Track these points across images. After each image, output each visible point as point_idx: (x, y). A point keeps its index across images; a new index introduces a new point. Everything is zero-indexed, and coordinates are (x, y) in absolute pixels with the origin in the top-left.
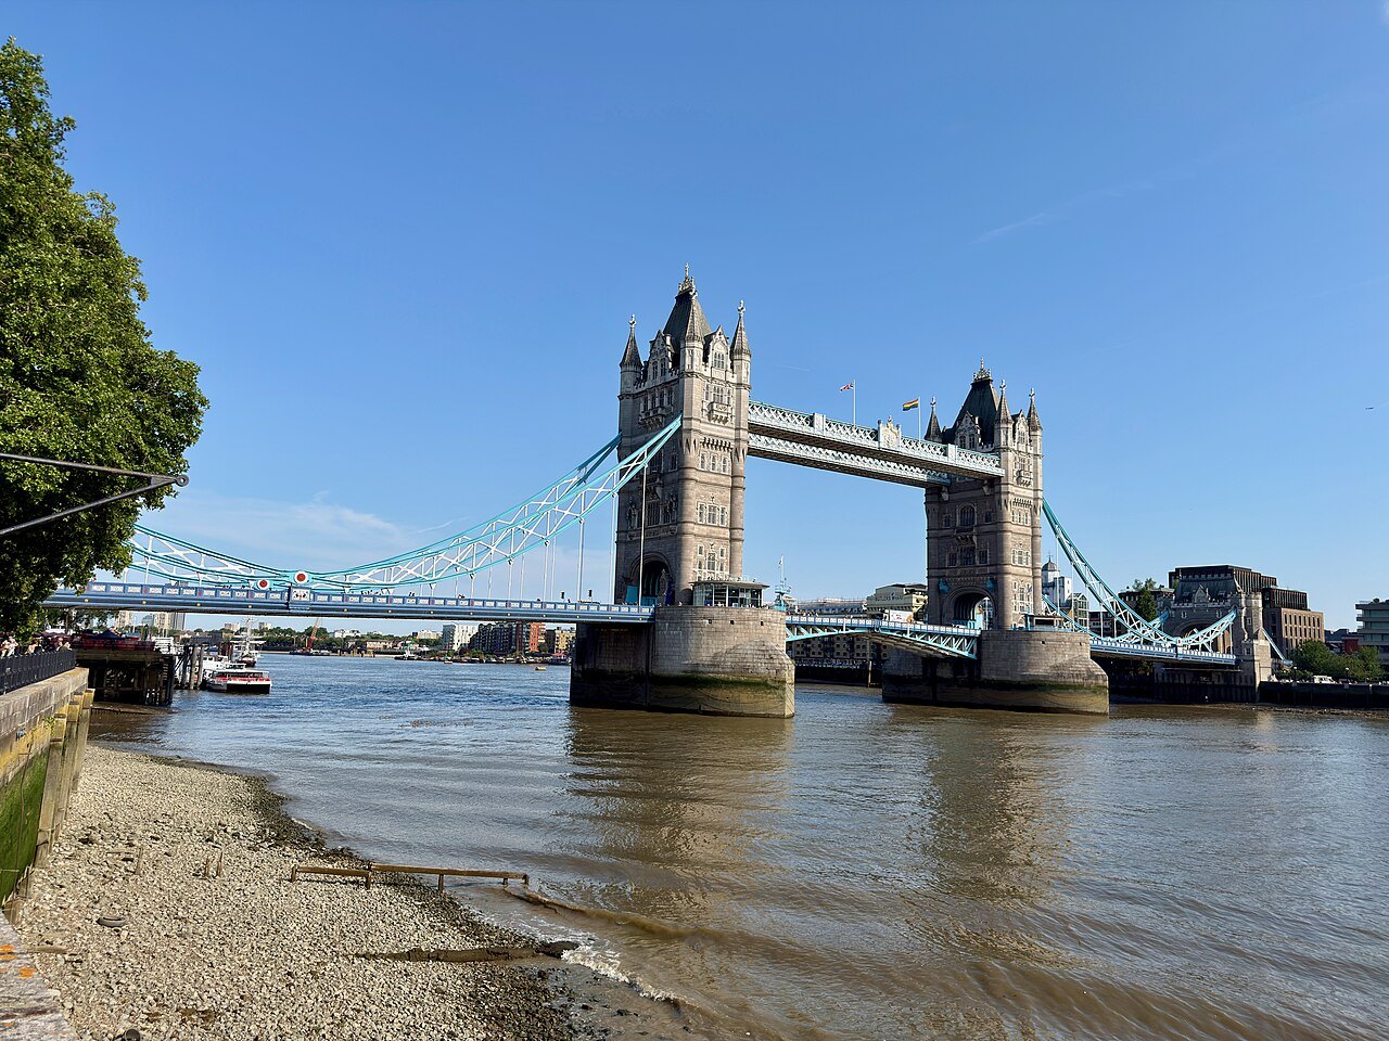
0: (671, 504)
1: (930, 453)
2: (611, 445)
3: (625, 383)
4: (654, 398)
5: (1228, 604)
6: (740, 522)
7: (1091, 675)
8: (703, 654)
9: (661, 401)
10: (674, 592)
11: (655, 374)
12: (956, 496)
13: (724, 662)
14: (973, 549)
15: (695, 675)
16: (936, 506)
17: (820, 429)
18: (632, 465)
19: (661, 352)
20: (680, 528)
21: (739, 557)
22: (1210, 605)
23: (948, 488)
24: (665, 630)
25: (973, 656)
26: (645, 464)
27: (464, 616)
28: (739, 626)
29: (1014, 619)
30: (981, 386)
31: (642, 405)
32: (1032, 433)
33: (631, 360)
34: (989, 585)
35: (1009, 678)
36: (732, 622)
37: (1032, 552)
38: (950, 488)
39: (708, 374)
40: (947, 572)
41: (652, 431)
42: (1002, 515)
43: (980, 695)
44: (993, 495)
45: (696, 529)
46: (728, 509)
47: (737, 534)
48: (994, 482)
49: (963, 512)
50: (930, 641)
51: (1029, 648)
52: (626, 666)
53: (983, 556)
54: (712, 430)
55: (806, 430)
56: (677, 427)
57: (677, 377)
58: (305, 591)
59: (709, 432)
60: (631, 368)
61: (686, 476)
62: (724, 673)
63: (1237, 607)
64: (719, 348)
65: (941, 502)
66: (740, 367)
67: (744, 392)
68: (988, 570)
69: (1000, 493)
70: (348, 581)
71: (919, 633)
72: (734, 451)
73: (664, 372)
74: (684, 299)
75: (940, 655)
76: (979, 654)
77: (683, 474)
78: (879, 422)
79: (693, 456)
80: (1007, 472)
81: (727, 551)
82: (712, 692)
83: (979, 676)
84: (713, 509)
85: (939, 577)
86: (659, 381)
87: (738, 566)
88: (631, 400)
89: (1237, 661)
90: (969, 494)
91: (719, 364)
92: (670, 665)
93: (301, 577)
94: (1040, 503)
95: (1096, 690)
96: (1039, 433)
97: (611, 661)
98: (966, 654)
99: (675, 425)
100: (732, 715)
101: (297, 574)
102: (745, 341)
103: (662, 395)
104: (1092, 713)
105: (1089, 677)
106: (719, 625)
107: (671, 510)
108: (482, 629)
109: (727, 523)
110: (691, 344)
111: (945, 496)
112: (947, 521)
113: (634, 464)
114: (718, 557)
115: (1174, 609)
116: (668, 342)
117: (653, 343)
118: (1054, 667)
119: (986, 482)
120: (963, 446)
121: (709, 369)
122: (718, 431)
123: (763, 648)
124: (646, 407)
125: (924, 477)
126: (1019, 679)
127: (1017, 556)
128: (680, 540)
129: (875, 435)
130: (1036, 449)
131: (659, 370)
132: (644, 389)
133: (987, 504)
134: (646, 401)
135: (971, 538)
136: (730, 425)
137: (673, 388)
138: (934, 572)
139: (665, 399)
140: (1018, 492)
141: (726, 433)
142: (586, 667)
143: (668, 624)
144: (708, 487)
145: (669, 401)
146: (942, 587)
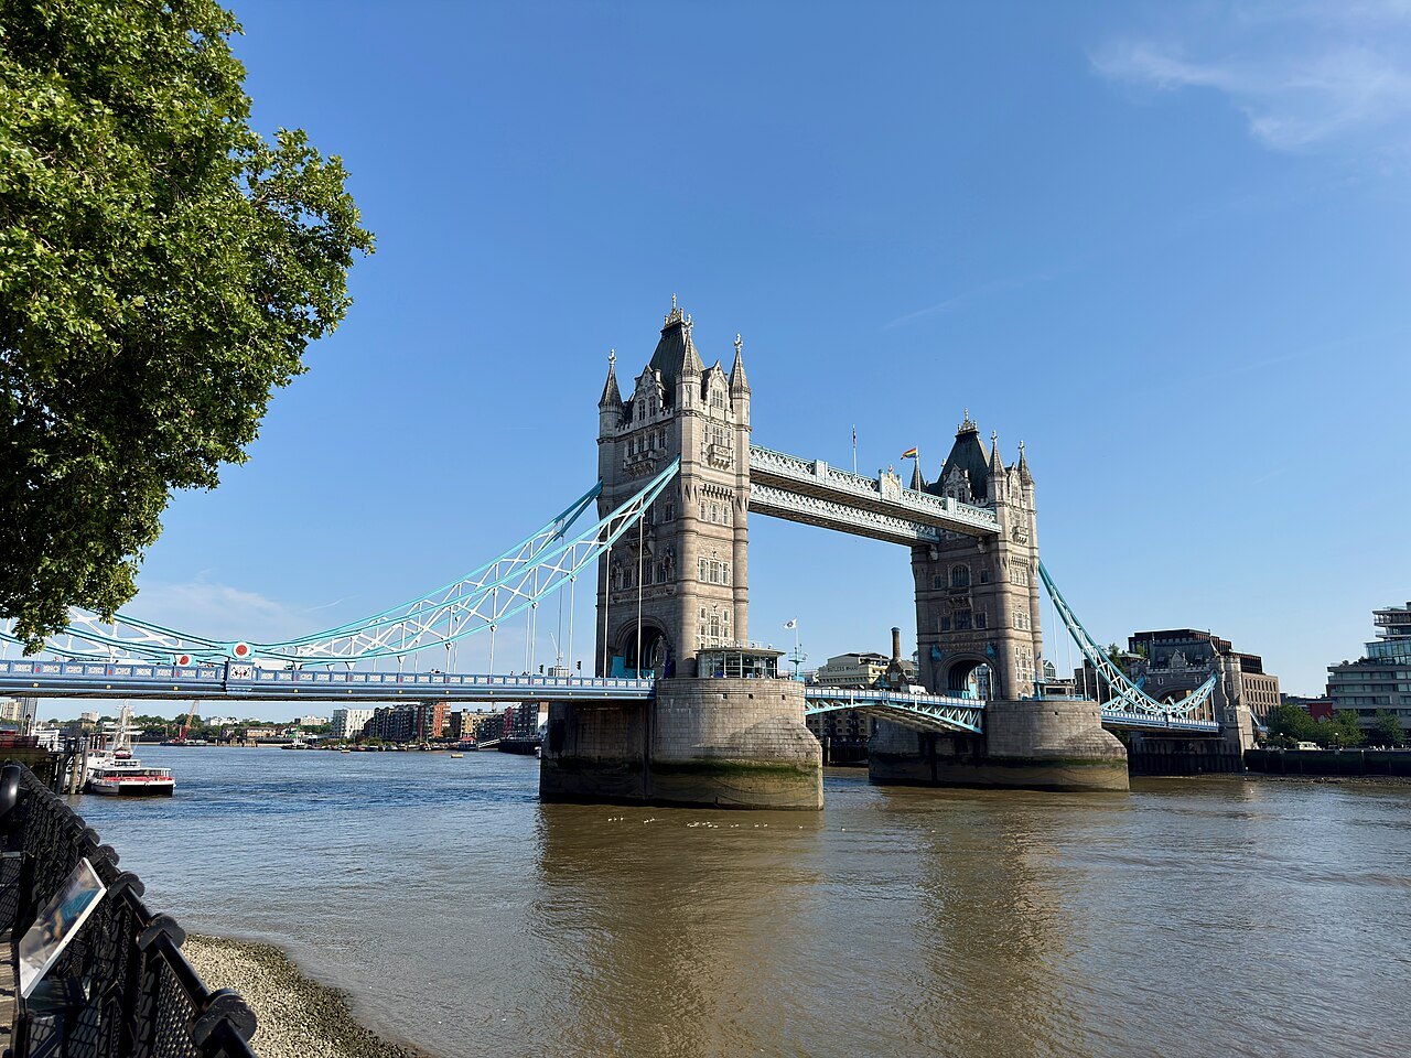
0: (668, 560)
1: (927, 505)
2: (591, 495)
3: (606, 425)
4: (641, 442)
5: (1207, 668)
6: (744, 580)
7: (1109, 748)
8: (719, 736)
9: (651, 444)
10: (674, 663)
11: (642, 416)
12: (946, 555)
13: (745, 744)
14: (968, 612)
15: (710, 761)
16: (925, 566)
17: (822, 478)
18: (628, 514)
19: (649, 389)
20: (681, 588)
21: (744, 621)
22: (1188, 670)
23: (937, 545)
24: (669, 708)
25: (978, 730)
26: (641, 513)
28: (758, 701)
29: (1022, 683)
30: (967, 439)
31: (626, 449)
32: (1025, 487)
33: (611, 400)
34: (990, 651)
35: (1020, 754)
36: (751, 696)
37: (1031, 615)
38: (940, 545)
39: (706, 413)
40: (940, 638)
41: (641, 478)
42: (1000, 575)
43: (987, 773)
44: (988, 554)
45: (698, 589)
46: (730, 566)
47: (742, 594)
48: (990, 538)
49: (955, 572)
50: (937, 715)
51: (1041, 720)
52: (618, 752)
53: (981, 620)
54: (713, 476)
55: (808, 478)
56: (675, 472)
57: (671, 416)
58: (247, 667)
59: (709, 478)
60: (613, 408)
61: (686, 528)
62: (745, 757)
63: (1217, 671)
64: (717, 384)
65: (929, 561)
66: (740, 406)
67: (746, 435)
68: (988, 635)
69: (997, 550)
70: (299, 655)
71: (925, 705)
72: (735, 500)
73: (654, 412)
74: (673, 332)
75: (940, 730)
76: (984, 728)
77: (682, 525)
78: (880, 472)
79: (693, 505)
80: (1004, 527)
81: (730, 615)
82: (731, 782)
83: (985, 752)
84: (715, 565)
85: (930, 643)
86: (647, 421)
87: (744, 630)
88: (612, 444)
89: (1221, 729)
90: (961, 553)
91: (717, 403)
92: (677, 749)
93: (241, 650)
94: (1036, 561)
96: (1031, 487)
97: (598, 746)
98: (971, 727)
99: (672, 470)
100: (756, 808)
101: (237, 645)
102: (743, 377)
103: (651, 437)
104: (1113, 790)
105: (1108, 750)
106: (735, 700)
107: (667, 566)
109: (730, 582)
110: (688, 379)
111: (934, 555)
112: (938, 582)
113: (630, 513)
114: (722, 621)
115: (1150, 675)
116: (658, 379)
117: (639, 380)
118: (1069, 740)
119: (980, 539)
120: (962, 500)
121: (707, 407)
122: (719, 477)
123: (789, 727)
124: (631, 451)
125: (913, 534)
126: (1031, 754)
127: (1017, 619)
128: (681, 601)
129: (877, 486)
130: (1029, 504)
131: (647, 410)
132: (629, 431)
133: (983, 563)
134: (631, 444)
135: (967, 600)
136: (731, 471)
137: (666, 428)
138: (925, 638)
139: (657, 441)
140: (1013, 550)
141: (727, 479)
142: (563, 754)
143: (672, 700)
144: (710, 541)
145: (662, 443)
146: (935, 654)
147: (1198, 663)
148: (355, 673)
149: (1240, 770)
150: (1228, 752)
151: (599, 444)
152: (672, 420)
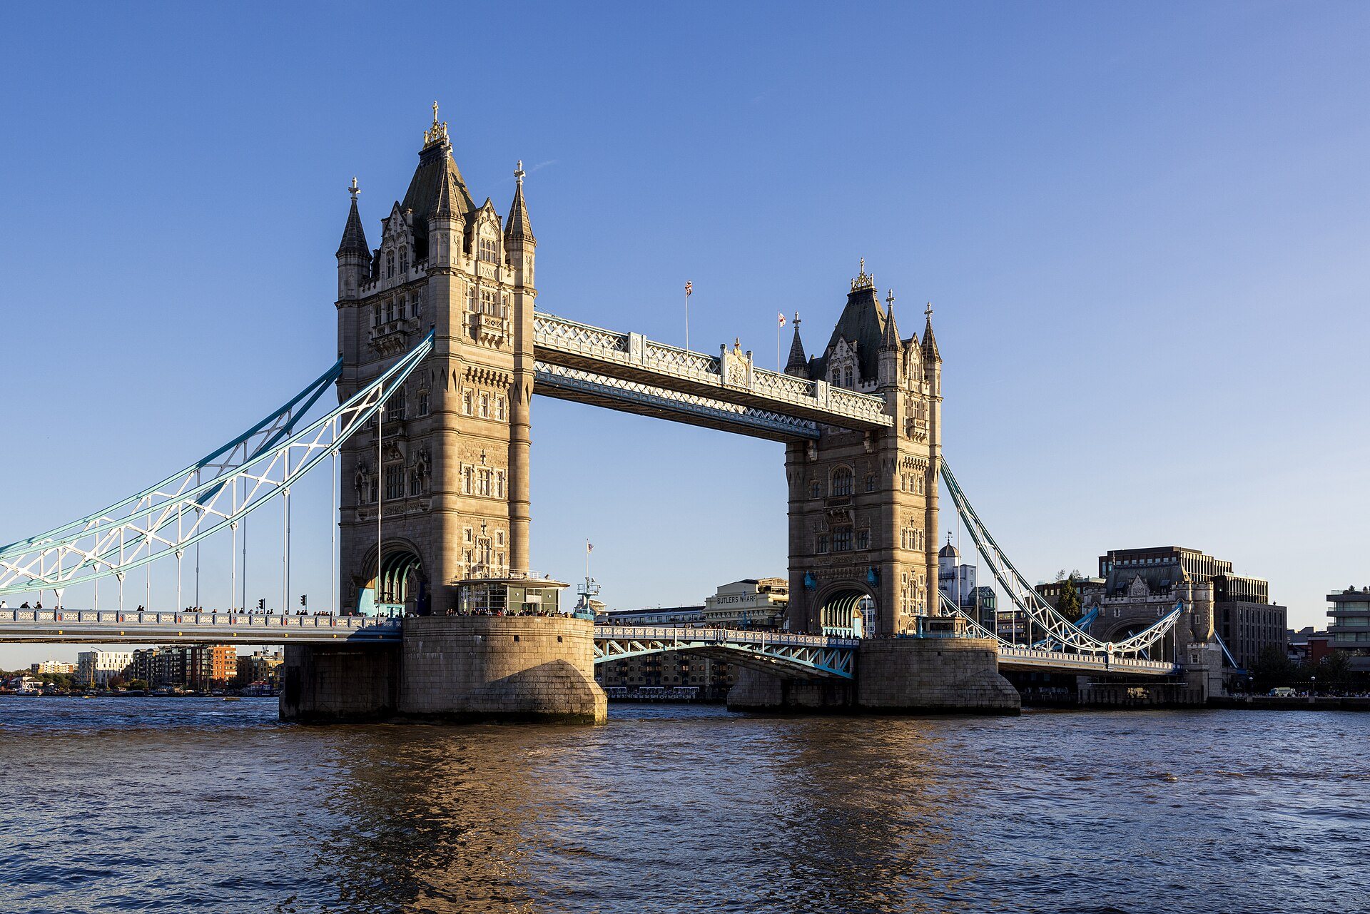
0: (421, 466)
1: (789, 392)
2: (327, 378)
3: (346, 282)
4: (390, 307)
5: (1172, 597)
6: (524, 492)
9: (402, 312)
10: (429, 597)
11: (391, 271)
12: (828, 454)
14: (849, 528)
16: (800, 469)
17: (637, 357)
18: (361, 408)
19: (398, 236)
20: (437, 503)
21: (526, 544)
22: (1150, 599)
23: (817, 441)
24: (417, 653)
25: (848, 675)
26: (379, 406)
27: (110, 638)
28: (525, 644)
29: (904, 621)
30: (861, 298)
31: (372, 317)
32: (929, 366)
33: (353, 248)
34: (871, 578)
36: (517, 638)
37: (927, 530)
38: (819, 443)
39: (471, 270)
40: (814, 561)
41: (389, 357)
44: (876, 453)
45: (461, 504)
46: (506, 473)
47: (522, 509)
48: (881, 436)
49: (836, 476)
50: (793, 658)
51: (921, 662)
53: (863, 537)
54: (481, 356)
55: (619, 358)
56: (427, 351)
57: (424, 274)
59: (475, 358)
60: (353, 260)
61: (445, 425)
63: (1182, 599)
64: (487, 231)
65: (806, 463)
66: (520, 262)
67: (527, 299)
68: (870, 557)
69: (886, 449)
71: (778, 647)
72: (513, 387)
73: (404, 268)
74: (433, 156)
75: (805, 676)
76: (856, 672)
77: (441, 421)
78: (723, 347)
79: (455, 397)
80: (895, 420)
81: (506, 535)
83: (856, 702)
84: (484, 471)
85: (803, 569)
86: (398, 279)
87: (525, 556)
88: (355, 309)
89: (1181, 671)
90: (845, 452)
91: (487, 256)
94: (938, 464)
96: (937, 365)
97: (339, 697)
98: (840, 672)
103: (402, 302)
107: (421, 475)
108: (141, 657)
109: (505, 496)
110: (444, 225)
111: (812, 454)
112: (816, 489)
113: (364, 405)
114: (494, 544)
115: (1105, 606)
116: (410, 221)
117: (386, 222)
118: (952, 686)
119: (867, 434)
120: (836, 383)
121: (472, 263)
122: (489, 357)
123: (563, 673)
124: (378, 319)
127: (907, 537)
128: (438, 520)
129: (716, 365)
130: (933, 388)
131: (397, 263)
132: (375, 292)
133: (869, 466)
134: (378, 311)
135: (847, 513)
136: (508, 349)
137: (419, 291)
138: (797, 562)
139: (408, 308)
140: (909, 449)
141: (502, 360)
142: (301, 707)
143: (421, 643)
144: (479, 441)
145: (414, 312)
146: (808, 582)
147: (1162, 590)
151: (339, 308)
152: (424, 281)
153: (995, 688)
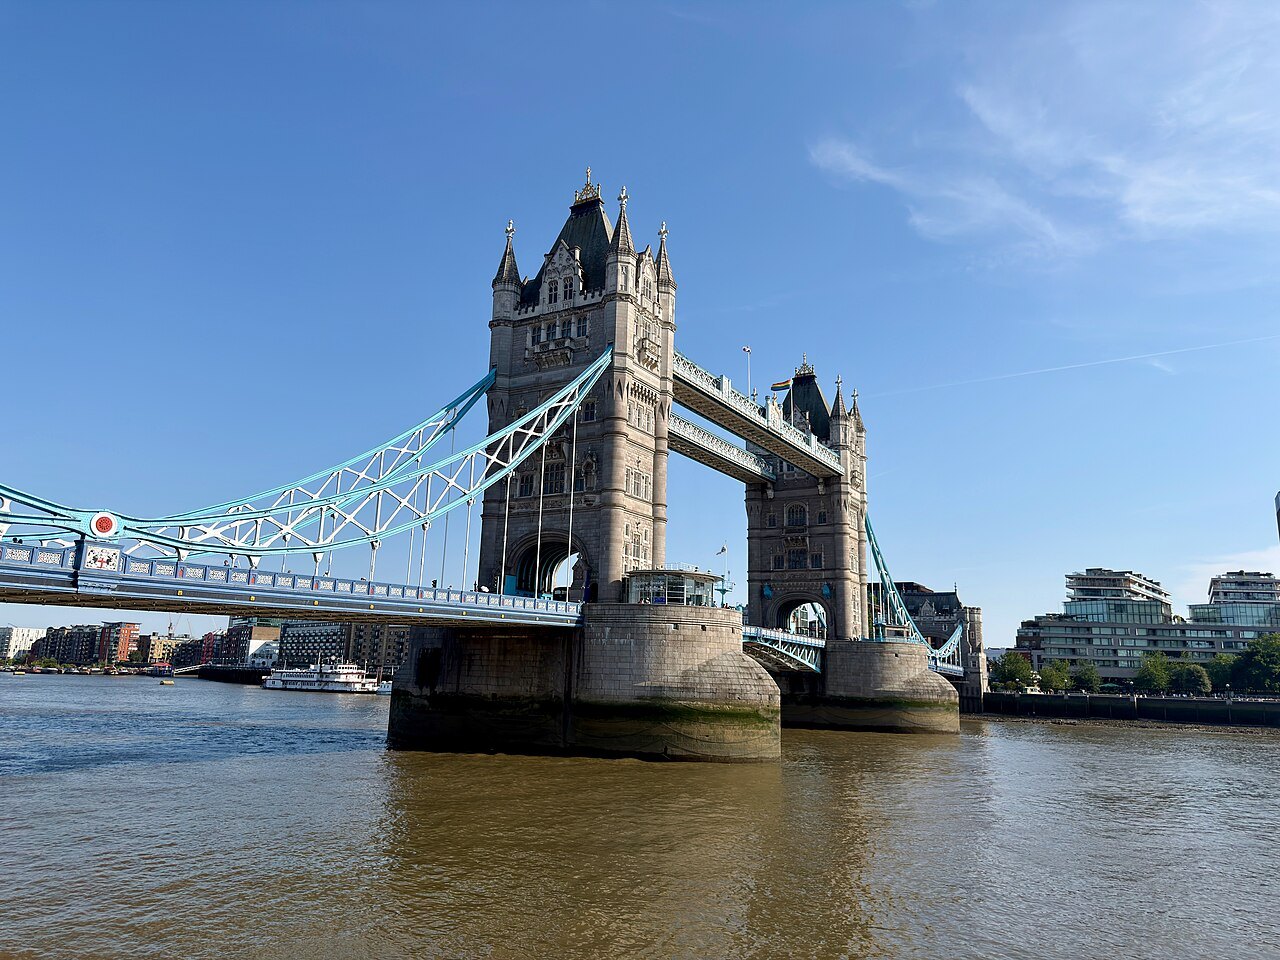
0: (589, 465)
1: (796, 440)
3: (503, 305)
4: (551, 328)
5: (953, 618)
6: (663, 498)
8: (668, 673)
9: (566, 333)
10: (595, 585)
11: (553, 298)
12: (784, 494)
13: (701, 684)
14: (804, 552)
15: (658, 703)
16: (758, 504)
17: (725, 395)
18: (564, 404)
19: (565, 268)
20: (610, 498)
22: (936, 619)
23: (773, 483)
24: (602, 638)
25: (818, 670)
26: (576, 405)
28: (711, 634)
30: (805, 381)
31: (529, 336)
32: (858, 434)
33: (507, 276)
34: (826, 591)
35: (861, 695)
36: (704, 628)
37: (859, 558)
38: (776, 484)
39: (639, 301)
40: (772, 576)
41: (549, 370)
42: (841, 516)
43: (824, 713)
44: (828, 495)
45: (629, 503)
46: (651, 480)
47: (662, 512)
48: (831, 480)
49: (791, 511)
50: (791, 654)
51: (882, 661)
52: (523, 688)
53: (816, 559)
54: (642, 375)
55: (716, 393)
56: (607, 364)
57: (596, 300)
59: (639, 376)
60: (511, 287)
61: (617, 429)
62: (701, 699)
63: (963, 620)
64: (648, 272)
65: (765, 500)
66: (666, 302)
67: (671, 334)
68: (824, 575)
69: (840, 492)
70: (186, 538)
71: (785, 643)
72: (658, 406)
73: (569, 294)
74: (586, 208)
76: (823, 666)
77: (613, 425)
78: (767, 398)
79: (625, 403)
80: (846, 470)
81: (650, 534)
82: (685, 728)
83: (823, 692)
84: (638, 476)
85: (761, 581)
86: (561, 305)
88: (510, 329)
89: (965, 673)
90: (799, 493)
91: (648, 293)
92: (611, 685)
93: (104, 525)
94: (865, 506)
95: (948, 708)
96: (863, 434)
97: (493, 682)
98: (813, 667)
99: (604, 360)
100: (726, 760)
101: (98, 516)
102: (669, 270)
103: (567, 324)
104: (946, 732)
105: (943, 693)
106: (687, 631)
107: (588, 473)
109: (650, 498)
110: (624, 258)
111: (770, 493)
112: (772, 522)
113: (566, 402)
114: (643, 541)
116: (577, 257)
117: (547, 256)
118: (909, 682)
119: (821, 480)
121: (639, 295)
122: (646, 377)
124: (537, 339)
125: (757, 470)
126: (872, 696)
127: (851, 561)
128: (609, 514)
129: (764, 411)
130: (861, 450)
131: (561, 291)
132: (533, 315)
133: (822, 504)
134: (537, 331)
135: (804, 540)
136: (657, 373)
137: (589, 315)
138: (756, 575)
139: (574, 329)
140: (851, 493)
141: (653, 381)
142: (438, 689)
143: (608, 629)
144: (635, 449)
145: (581, 331)
146: (767, 592)
147: (945, 612)
148: (261, 573)
149: (979, 712)
150: (970, 695)
151: (492, 327)
152: (599, 306)
153: (940, 685)
